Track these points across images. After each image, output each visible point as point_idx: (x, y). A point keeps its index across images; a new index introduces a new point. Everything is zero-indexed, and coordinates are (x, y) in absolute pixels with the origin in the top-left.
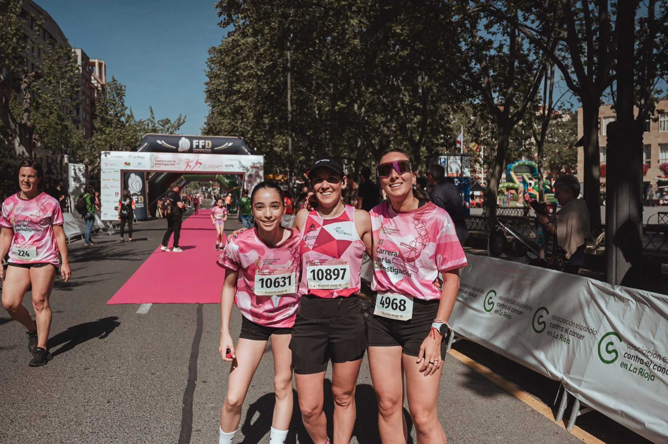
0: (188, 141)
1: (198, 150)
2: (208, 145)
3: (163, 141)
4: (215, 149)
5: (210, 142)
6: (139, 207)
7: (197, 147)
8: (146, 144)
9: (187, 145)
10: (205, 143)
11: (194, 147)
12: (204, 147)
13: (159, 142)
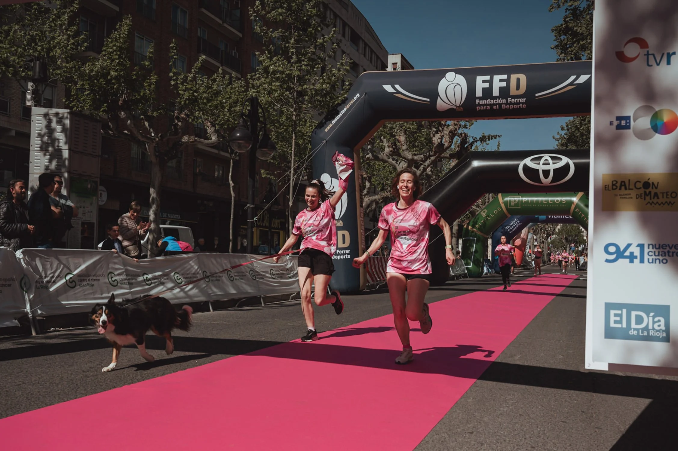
0: (461, 80)
1: (488, 101)
2: (518, 88)
3: (397, 87)
4: (537, 95)
5: (523, 78)
6: (339, 257)
7: (487, 92)
8: (358, 95)
9: (458, 88)
10: (508, 81)
11: (479, 93)
12: (505, 92)
13: (388, 88)
